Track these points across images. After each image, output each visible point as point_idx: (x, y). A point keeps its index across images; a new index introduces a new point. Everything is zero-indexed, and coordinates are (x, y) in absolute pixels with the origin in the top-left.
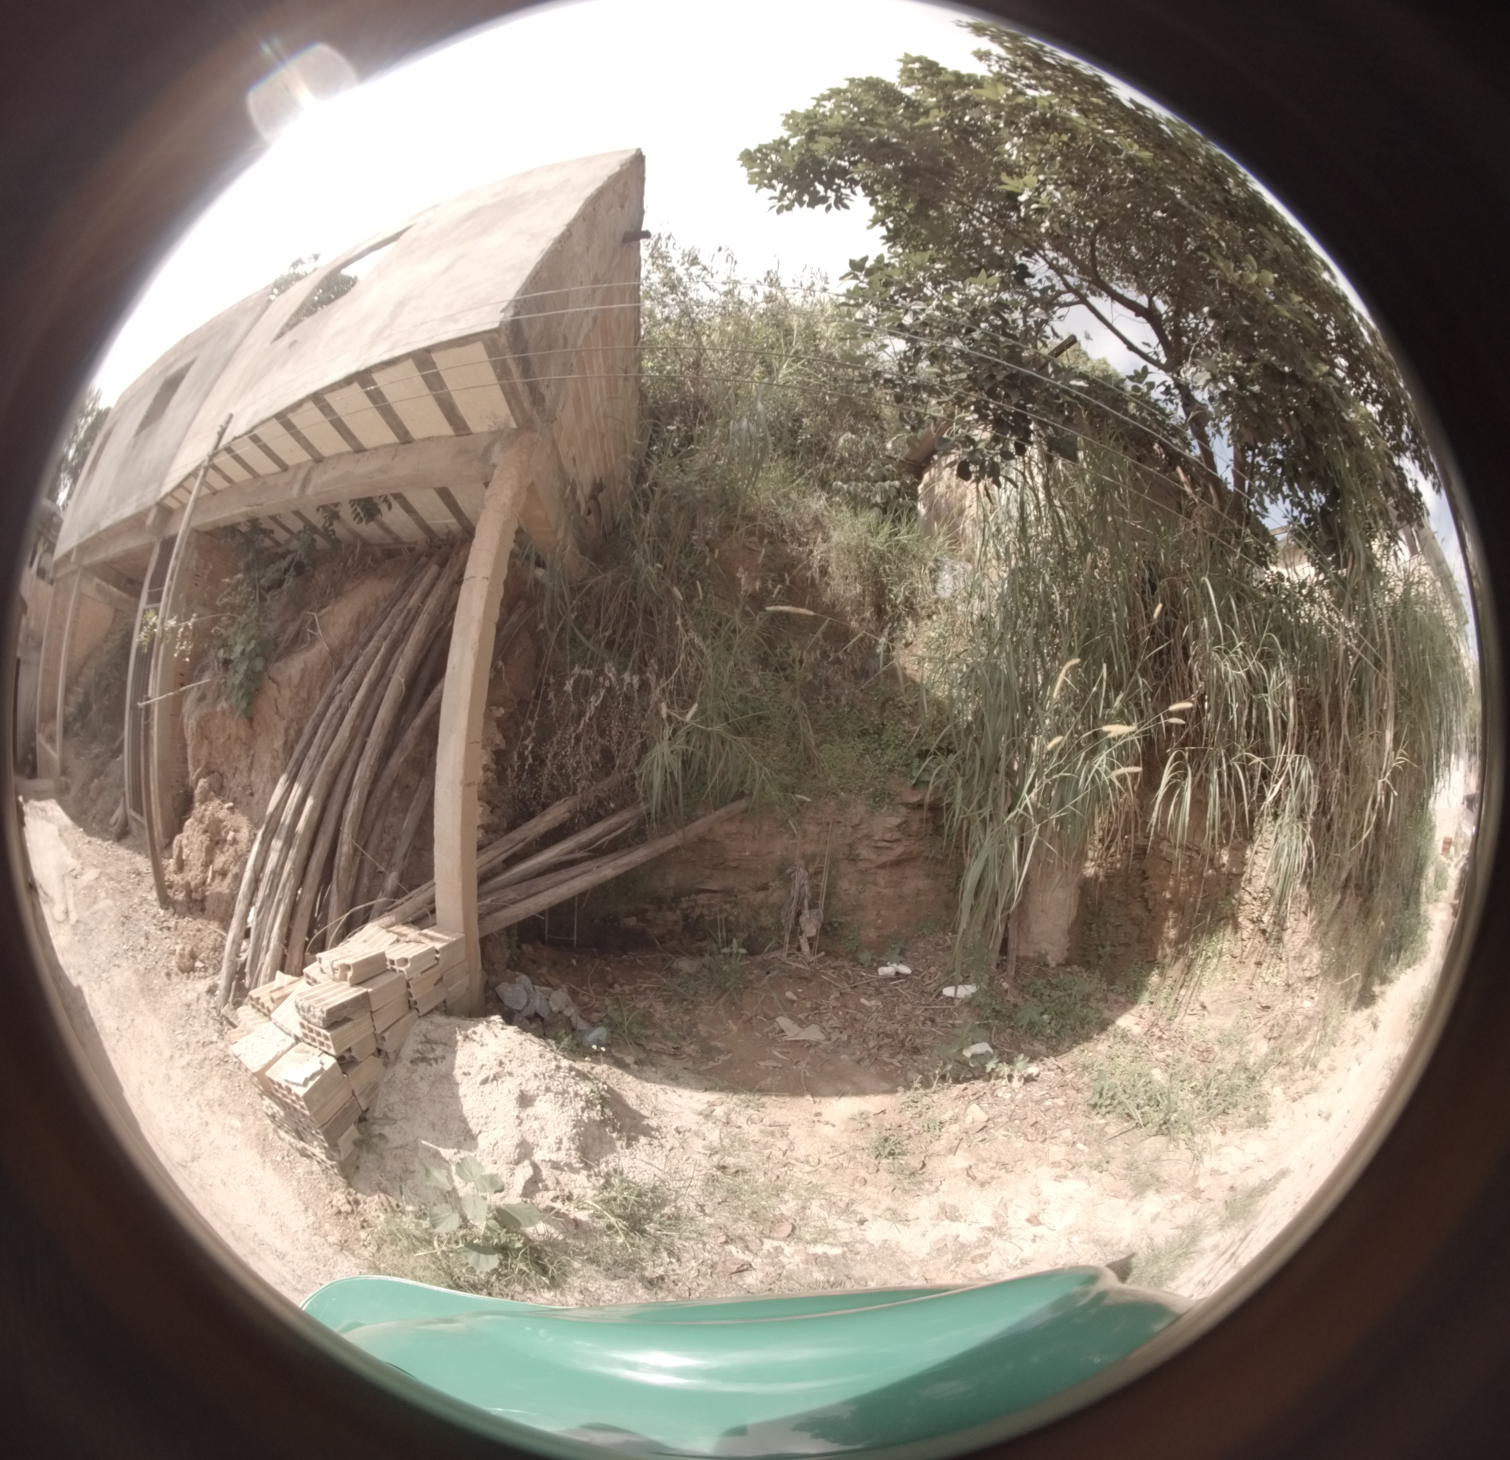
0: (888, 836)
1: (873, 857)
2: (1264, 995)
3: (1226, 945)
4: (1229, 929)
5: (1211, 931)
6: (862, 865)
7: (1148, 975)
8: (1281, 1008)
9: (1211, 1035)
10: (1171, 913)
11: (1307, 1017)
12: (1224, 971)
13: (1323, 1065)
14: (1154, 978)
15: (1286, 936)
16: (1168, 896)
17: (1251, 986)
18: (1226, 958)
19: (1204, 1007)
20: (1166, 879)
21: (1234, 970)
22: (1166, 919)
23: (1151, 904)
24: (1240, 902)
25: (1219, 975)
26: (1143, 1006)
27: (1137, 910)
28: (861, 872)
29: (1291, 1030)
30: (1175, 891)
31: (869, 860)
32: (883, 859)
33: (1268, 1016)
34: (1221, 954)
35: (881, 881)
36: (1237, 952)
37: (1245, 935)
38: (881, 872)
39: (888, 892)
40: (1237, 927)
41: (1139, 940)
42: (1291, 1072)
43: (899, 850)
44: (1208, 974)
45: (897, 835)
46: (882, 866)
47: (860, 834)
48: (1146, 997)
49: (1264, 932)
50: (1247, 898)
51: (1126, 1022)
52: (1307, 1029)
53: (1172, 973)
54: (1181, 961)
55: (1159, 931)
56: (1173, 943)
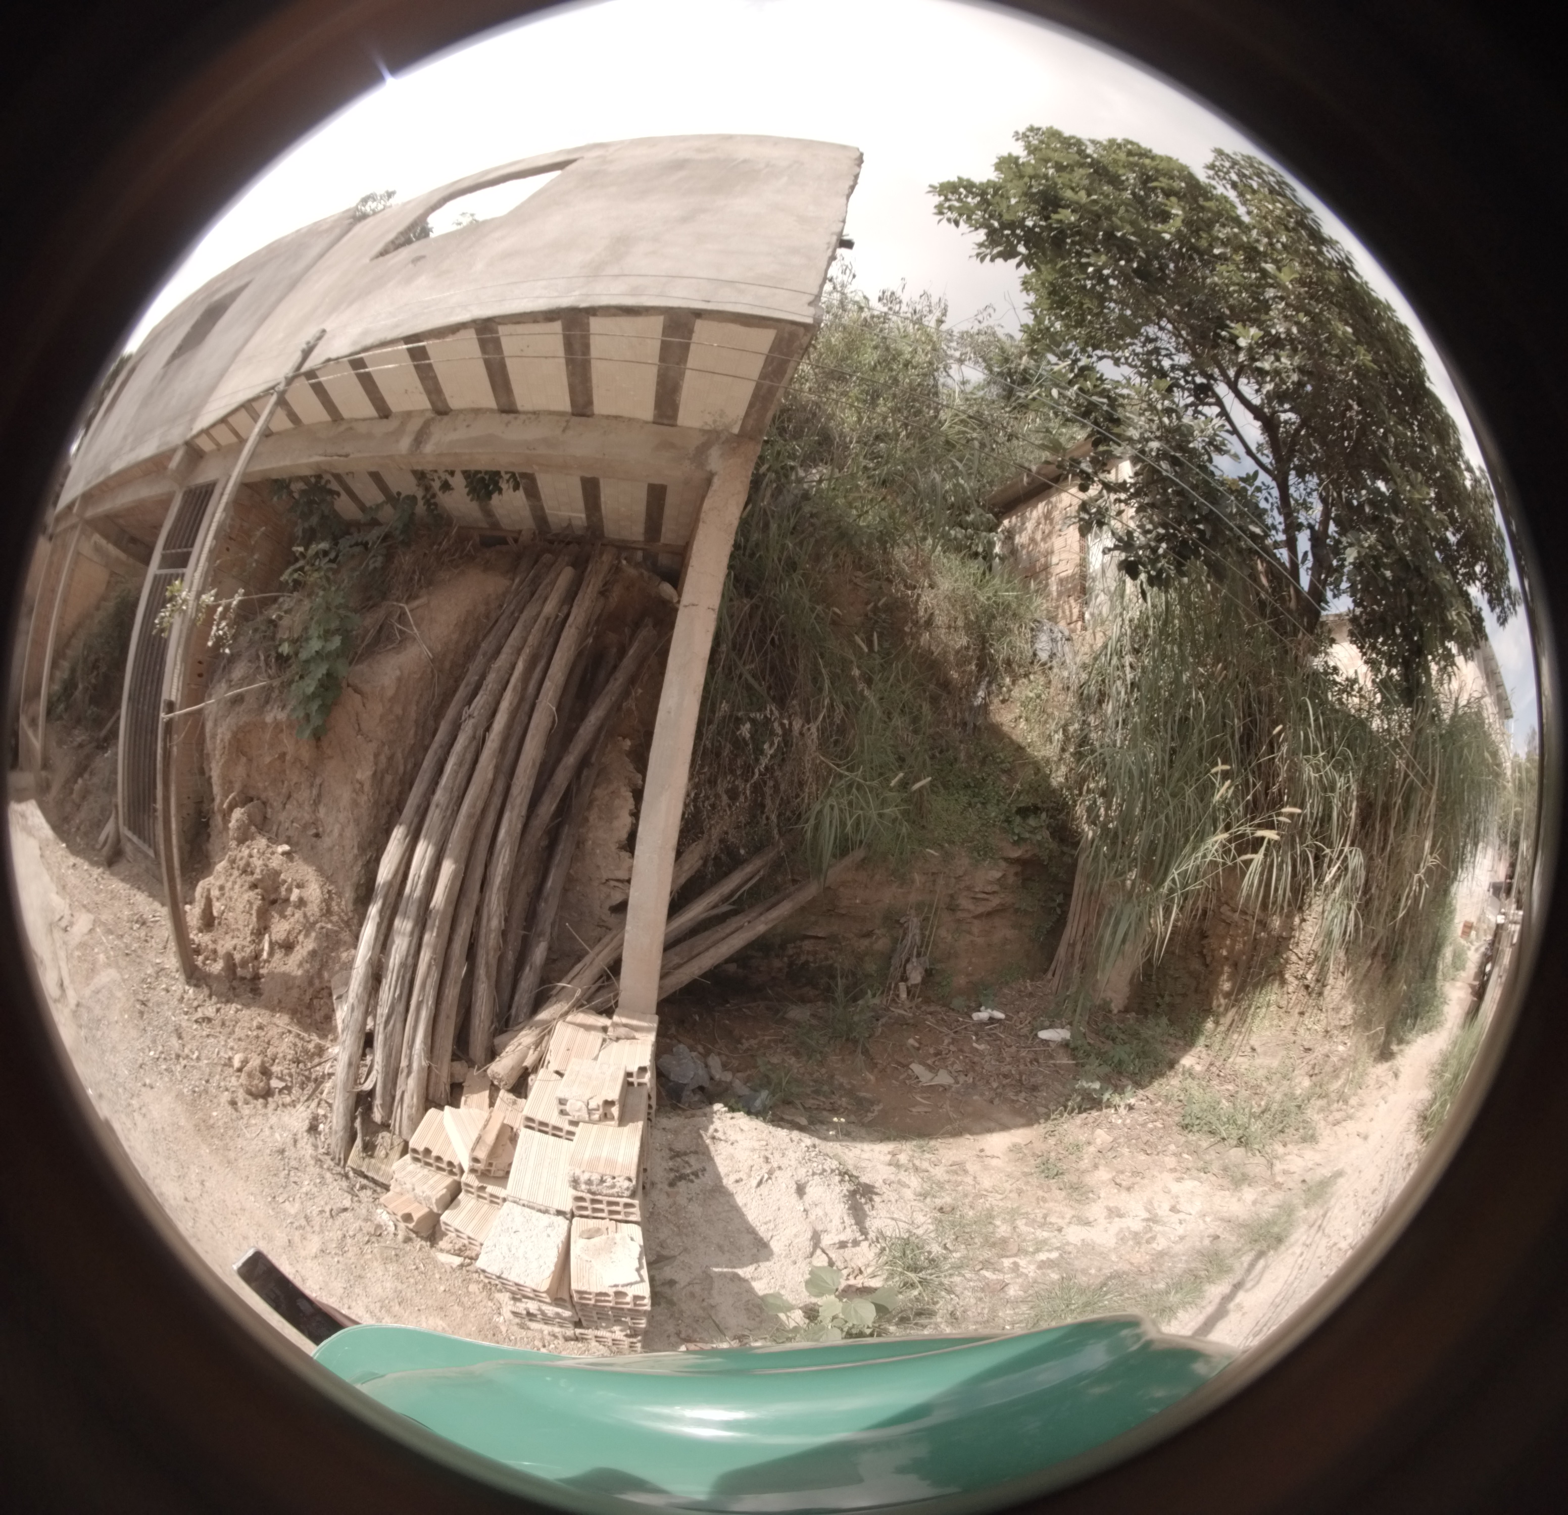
0: (989, 889)
1: (971, 907)
2: (1306, 1039)
3: (1273, 997)
4: (1277, 984)
5: (1260, 985)
6: (960, 915)
7: (1204, 1020)
8: (1320, 1050)
9: (1260, 1073)
10: (1226, 969)
11: (1342, 1059)
12: (1272, 1019)
13: (1353, 1101)
14: (1209, 1025)
15: (1326, 992)
16: (1225, 953)
17: (1295, 1032)
18: (1273, 1008)
19: (1253, 1050)
20: (1224, 938)
21: (1280, 1018)
22: (1222, 973)
23: (1208, 959)
24: (1287, 961)
25: (1267, 1023)
26: (1199, 1048)
27: (1195, 965)
28: (959, 921)
29: (1328, 1068)
30: (1231, 950)
31: (969, 911)
32: (981, 910)
33: (1310, 1057)
34: (1268, 1005)
35: (975, 930)
36: (1283, 1003)
37: (1291, 989)
38: (976, 922)
39: (980, 941)
40: (1283, 982)
41: (1196, 991)
42: (1329, 1104)
43: (995, 902)
44: (1257, 1021)
45: (996, 888)
46: (978, 917)
47: (962, 885)
48: (1202, 1041)
49: (1307, 987)
50: (1294, 958)
51: (1187, 1061)
52: (1342, 1068)
53: (1226, 1021)
54: (1234, 1010)
55: (1215, 983)
56: (1227, 995)
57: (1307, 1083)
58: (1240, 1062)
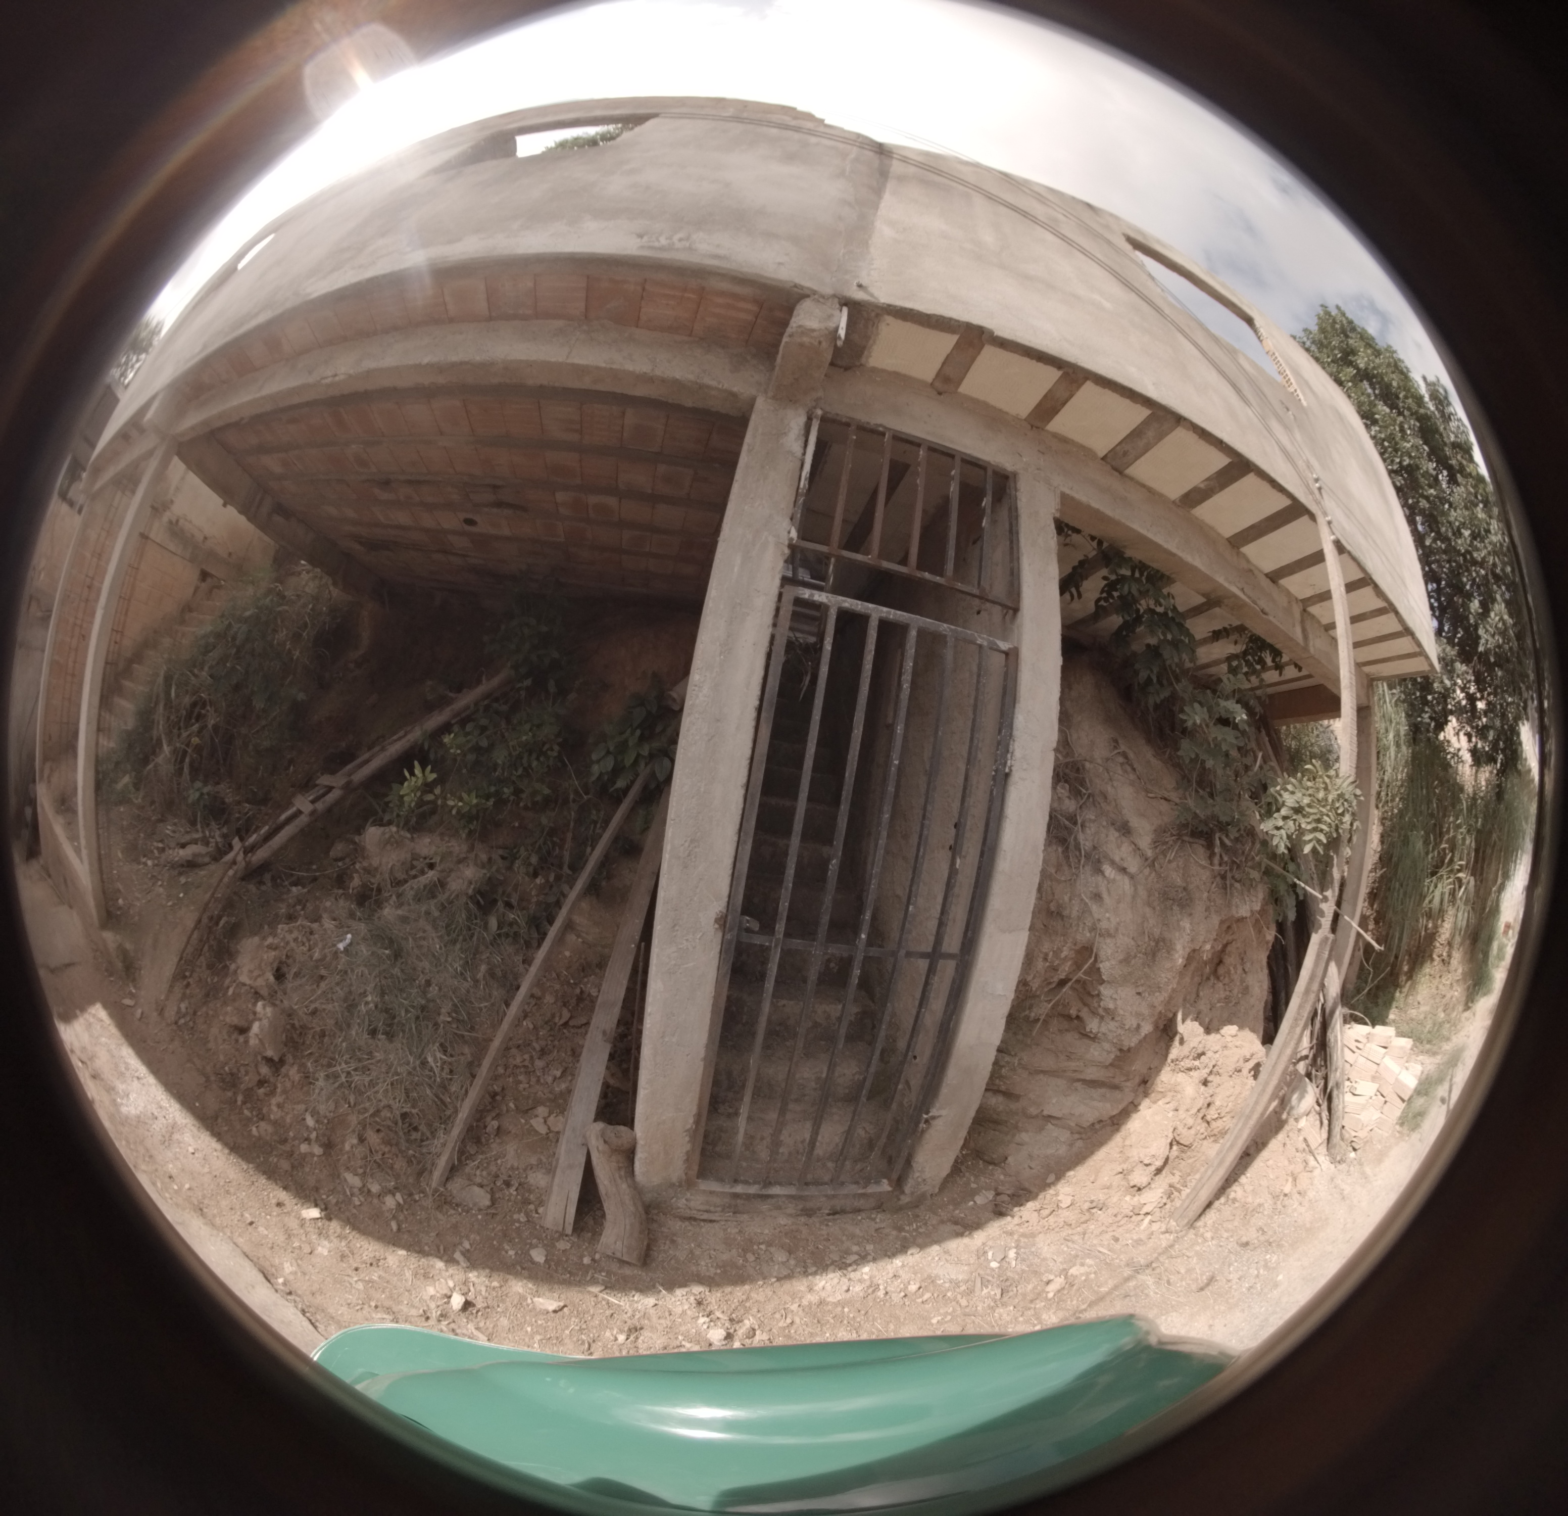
2: (1442, 991)
3: (1427, 970)
4: (1429, 962)
5: (1422, 964)
8: (1449, 996)
9: (1422, 1017)
10: (1406, 959)
12: (1427, 983)
14: (1397, 994)
15: (1452, 961)
17: (1437, 988)
18: (1428, 977)
19: (1418, 1003)
21: (1431, 982)
22: (1404, 962)
24: (1435, 947)
25: (1425, 986)
29: (1451, 1006)
33: (1444, 1001)
34: (1425, 976)
36: (1432, 972)
37: (1436, 963)
40: (1432, 960)
44: (1420, 986)
48: (1394, 1004)
49: (1443, 960)
50: (1438, 945)
53: (1405, 990)
54: (1409, 983)
55: (1401, 968)
56: (1406, 973)
57: (1442, 1015)
58: (1413, 1013)
